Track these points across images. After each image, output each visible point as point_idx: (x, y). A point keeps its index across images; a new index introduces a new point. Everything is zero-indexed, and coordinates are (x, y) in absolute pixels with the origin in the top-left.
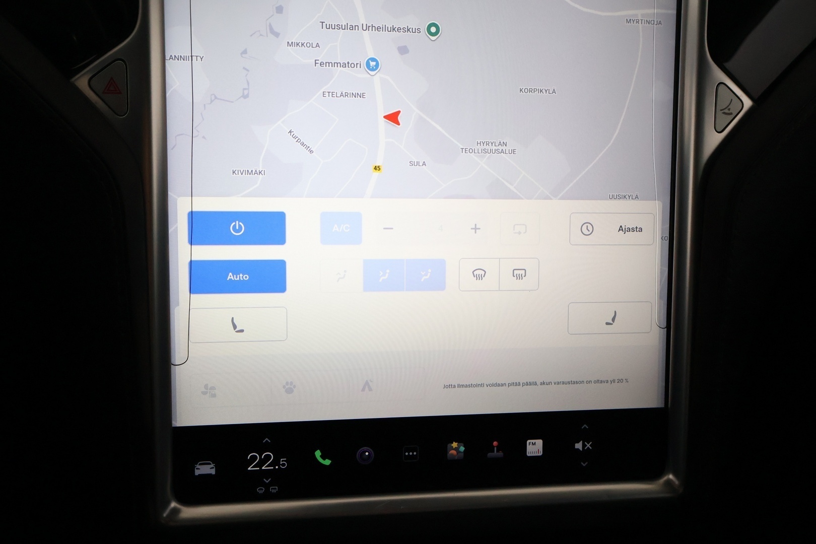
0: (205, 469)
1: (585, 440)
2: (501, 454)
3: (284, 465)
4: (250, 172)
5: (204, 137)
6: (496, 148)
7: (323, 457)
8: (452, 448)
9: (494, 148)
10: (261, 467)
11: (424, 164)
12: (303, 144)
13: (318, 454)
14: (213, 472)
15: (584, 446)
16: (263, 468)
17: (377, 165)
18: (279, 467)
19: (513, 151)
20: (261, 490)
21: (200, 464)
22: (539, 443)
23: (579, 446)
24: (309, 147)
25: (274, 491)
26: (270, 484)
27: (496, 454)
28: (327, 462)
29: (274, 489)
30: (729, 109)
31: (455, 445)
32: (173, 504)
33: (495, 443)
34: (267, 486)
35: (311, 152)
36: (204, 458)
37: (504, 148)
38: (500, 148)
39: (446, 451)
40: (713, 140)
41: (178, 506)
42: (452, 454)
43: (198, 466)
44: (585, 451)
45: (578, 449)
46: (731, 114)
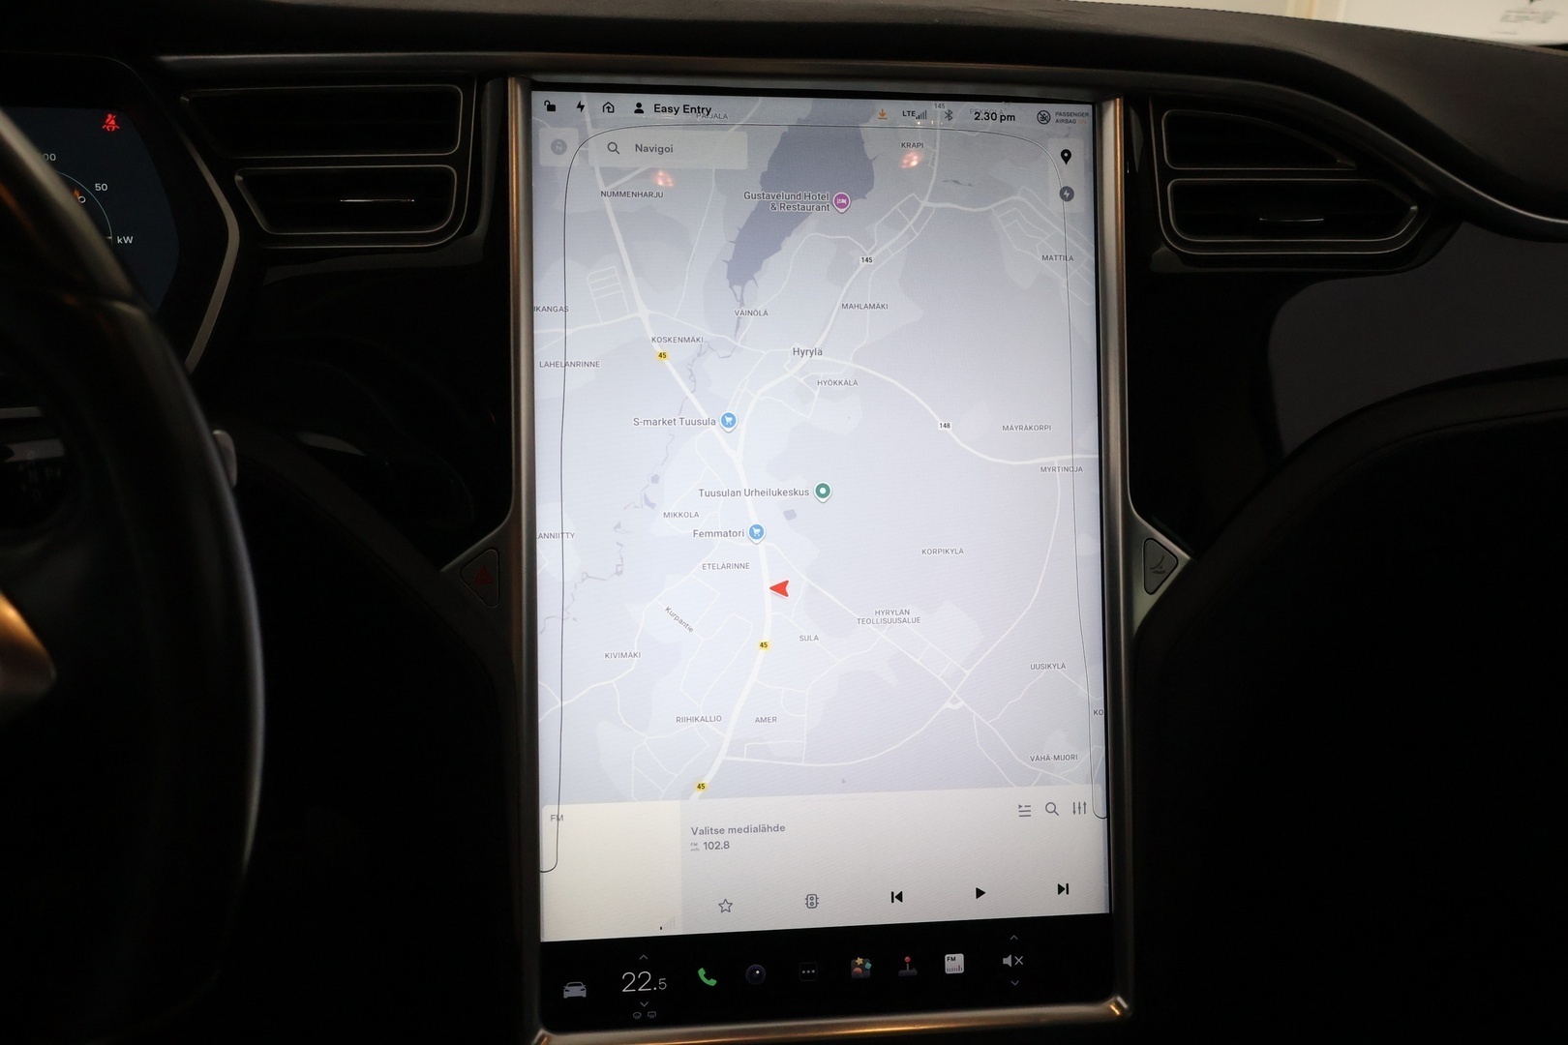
0: (575, 991)
1: (1015, 954)
2: (914, 971)
3: (663, 986)
4: (624, 653)
5: (574, 619)
6: (898, 617)
7: (708, 976)
8: (856, 965)
9: (895, 617)
10: (637, 988)
11: (816, 638)
12: (681, 622)
13: (702, 972)
14: (584, 994)
15: (1014, 961)
16: (640, 990)
17: (763, 641)
18: (658, 988)
19: (917, 620)
20: (637, 1016)
21: (570, 985)
22: (960, 958)
23: (1007, 961)
24: (688, 624)
25: (652, 1017)
26: (648, 1008)
27: (909, 971)
28: (712, 982)
29: (652, 1015)
30: (1161, 568)
31: (859, 961)
32: (541, 1032)
33: (907, 959)
34: (644, 1011)
35: (691, 630)
36: (574, 978)
37: (906, 616)
38: (902, 616)
39: (849, 969)
40: (1144, 603)
41: (546, 1033)
42: (857, 973)
43: (567, 988)
44: (1015, 967)
45: (1007, 965)
46: (1164, 572)
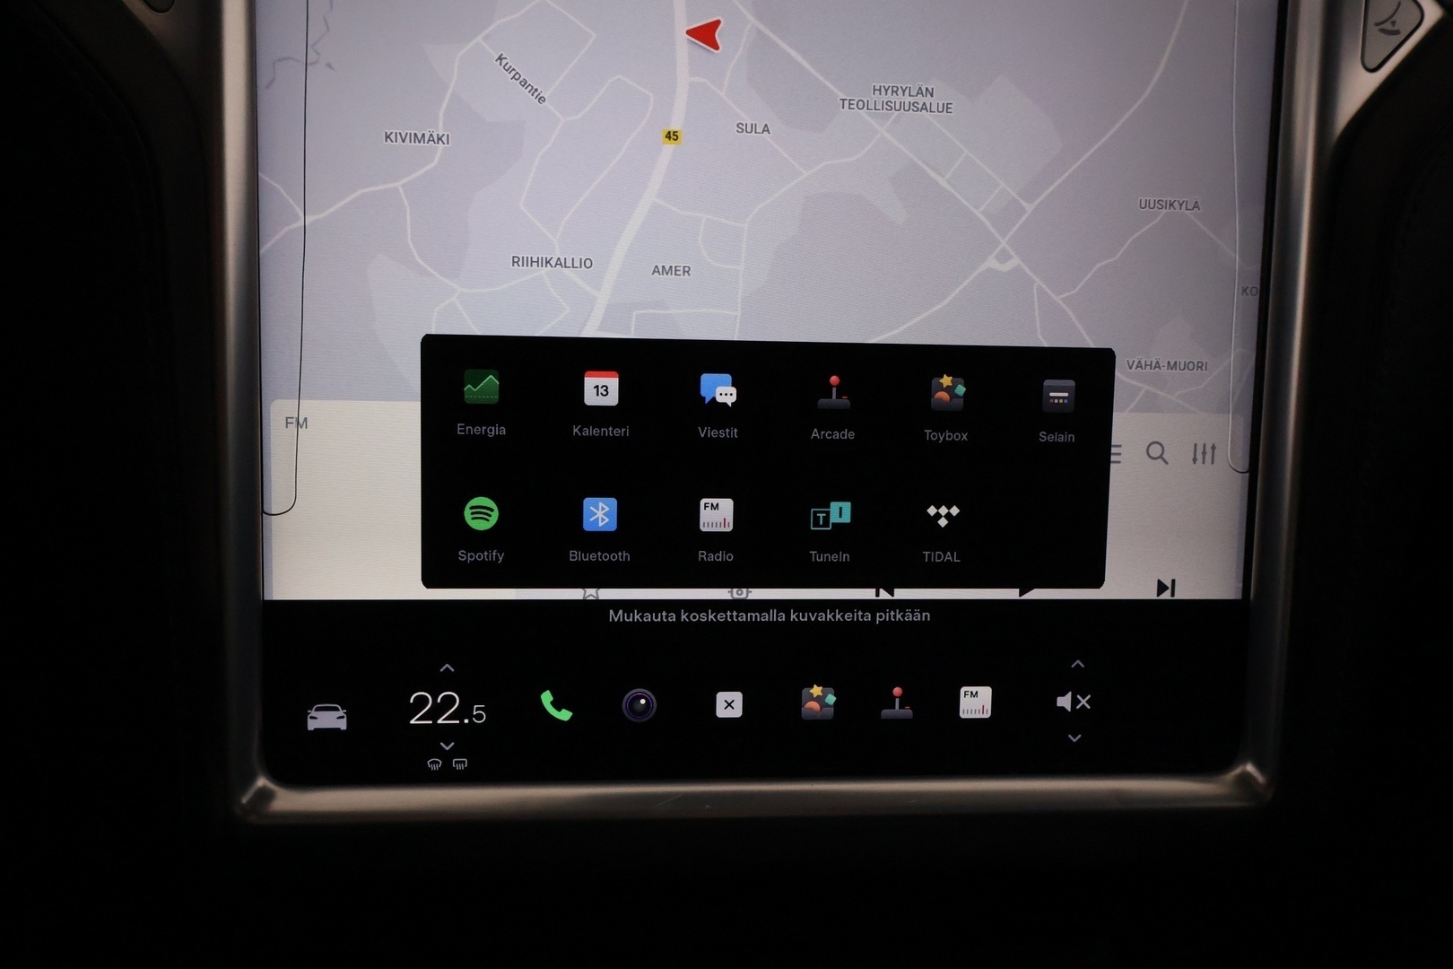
0: (328, 719)
1: (1077, 691)
2: (908, 712)
3: (479, 717)
4: (420, 136)
5: (329, 65)
6: (912, 100)
7: (557, 704)
8: (811, 697)
9: (908, 99)
10: (435, 722)
11: (766, 129)
12: (524, 83)
13: (547, 698)
14: (343, 725)
15: (1075, 702)
16: (440, 721)
17: (672, 129)
18: (471, 721)
19: (947, 107)
20: (434, 765)
21: (317, 710)
22: (985, 693)
23: (1064, 702)
24: (536, 90)
25: (460, 767)
26: (454, 753)
28: (565, 715)
29: (460, 764)
30: (1394, 23)
31: (816, 690)
32: (261, 782)
33: (897, 691)
34: (446, 757)
35: (541, 99)
36: (327, 698)
37: (927, 100)
38: (921, 100)
39: (798, 704)
40: (1358, 87)
41: (270, 785)
42: (811, 709)
43: (313, 713)
44: (1076, 713)
45: (1063, 708)
46: (1397, 32)
